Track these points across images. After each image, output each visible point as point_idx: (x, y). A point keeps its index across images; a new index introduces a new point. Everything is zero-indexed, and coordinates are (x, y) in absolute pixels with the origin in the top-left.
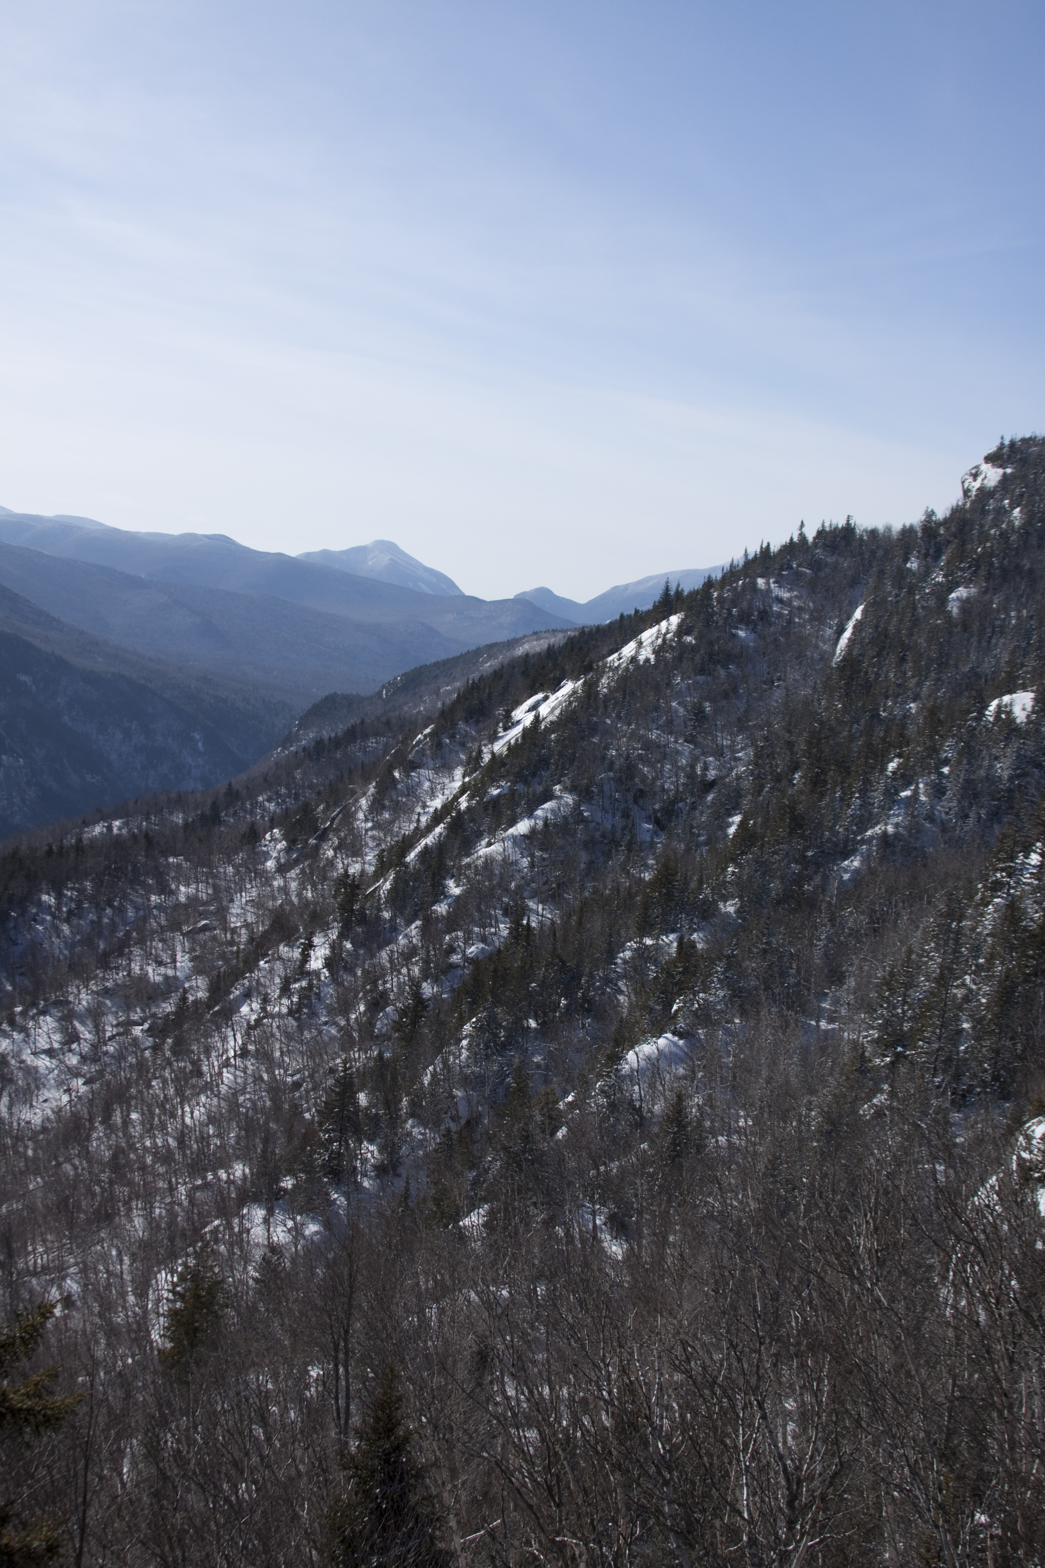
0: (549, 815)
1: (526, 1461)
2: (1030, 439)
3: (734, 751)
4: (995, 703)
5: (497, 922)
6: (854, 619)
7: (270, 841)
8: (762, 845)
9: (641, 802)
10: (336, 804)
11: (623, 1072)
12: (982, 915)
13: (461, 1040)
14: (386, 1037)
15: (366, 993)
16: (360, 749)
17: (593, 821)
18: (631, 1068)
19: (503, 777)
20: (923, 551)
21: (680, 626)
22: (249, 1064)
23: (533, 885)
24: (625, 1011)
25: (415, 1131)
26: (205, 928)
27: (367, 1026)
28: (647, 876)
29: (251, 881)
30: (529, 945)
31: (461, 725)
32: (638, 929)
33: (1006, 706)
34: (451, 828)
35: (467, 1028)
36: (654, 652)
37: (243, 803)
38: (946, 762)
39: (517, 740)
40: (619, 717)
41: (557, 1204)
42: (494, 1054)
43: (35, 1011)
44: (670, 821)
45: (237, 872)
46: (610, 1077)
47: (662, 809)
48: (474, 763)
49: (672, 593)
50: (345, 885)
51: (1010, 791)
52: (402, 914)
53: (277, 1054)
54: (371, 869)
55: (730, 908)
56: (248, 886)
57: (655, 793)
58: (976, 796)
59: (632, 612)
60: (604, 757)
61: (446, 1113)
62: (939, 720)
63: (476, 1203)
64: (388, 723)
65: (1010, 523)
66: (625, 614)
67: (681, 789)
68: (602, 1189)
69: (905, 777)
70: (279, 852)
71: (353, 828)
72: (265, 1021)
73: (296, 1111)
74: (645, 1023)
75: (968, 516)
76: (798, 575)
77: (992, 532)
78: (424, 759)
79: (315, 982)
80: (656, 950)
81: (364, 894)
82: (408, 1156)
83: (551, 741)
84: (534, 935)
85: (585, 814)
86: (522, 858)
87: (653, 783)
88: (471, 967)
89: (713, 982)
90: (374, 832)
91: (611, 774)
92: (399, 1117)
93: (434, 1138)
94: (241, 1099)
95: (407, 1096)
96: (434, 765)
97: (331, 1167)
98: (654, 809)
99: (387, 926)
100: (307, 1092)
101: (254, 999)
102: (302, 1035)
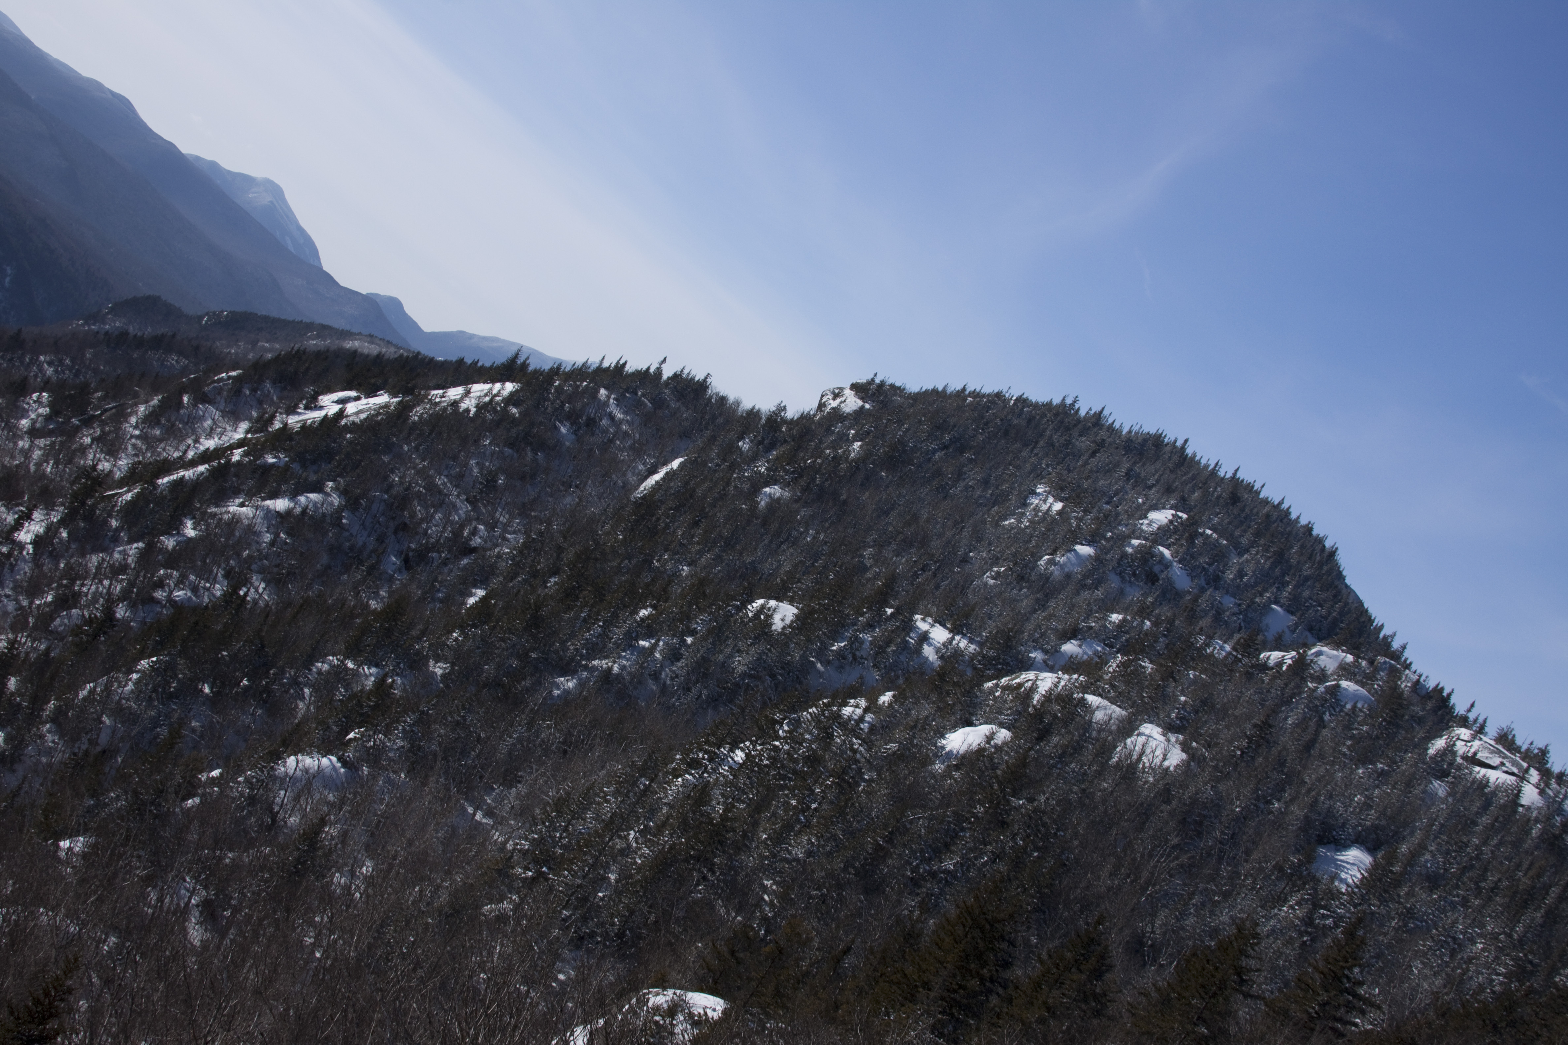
0: (311, 506)
2: (899, 388)
3: (505, 531)
4: (760, 602)
5: (215, 579)
6: (669, 467)
7: (35, 402)
8: (494, 627)
9: (400, 534)
10: (114, 399)
11: (277, 773)
12: (669, 783)
13: (132, 672)
14: (61, 637)
15: (60, 586)
16: (159, 359)
17: (348, 530)
18: (286, 772)
19: (285, 450)
20: (759, 438)
21: (512, 394)
23: (265, 562)
24: (299, 717)
25: (49, 737)
27: (46, 618)
28: (374, 605)
30: (236, 614)
31: (268, 385)
32: (346, 648)
33: (769, 609)
34: (212, 472)
35: (144, 663)
36: (477, 406)
37: (23, 354)
38: (693, 633)
39: (313, 422)
40: (417, 449)
41: (162, 867)
42: (157, 700)
44: (418, 565)
46: (262, 772)
47: (415, 550)
48: (261, 424)
49: (519, 361)
50: (88, 477)
51: (737, 685)
52: (129, 528)
54: (118, 475)
55: (438, 669)
57: (417, 533)
58: (706, 675)
59: (471, 361)
60: (386, 478)
61: (86, 733)
62: (704, 593)
63: (82, 832)
64: (197, 348)
65: (847, 452)
66: (465, 360)
67: (442, 541)
68: (210, 873)
69: (649, 629)
70: (39, 416)
71: (120, 428)
74: (316, 737)
75: (813, 427)
76: (639, 404)
77: (828, 451)
78: (218, 398)
79: (16, 553)
80: (354, 675)
81: (102, 494)
82: (31, 756)
83: (345, 439)
84: (246, 608)
85: (344, 521)
86: (267, 532)
87: (420, 523)
88: (172, 610)
89: (398, 730)
90: (139, 442)
91: (386, 496)
92: (39, 717)
93: (64, 752)
95: (56, 700)
96: (225, 408)
98: (408, 547)
99: (110, 534)
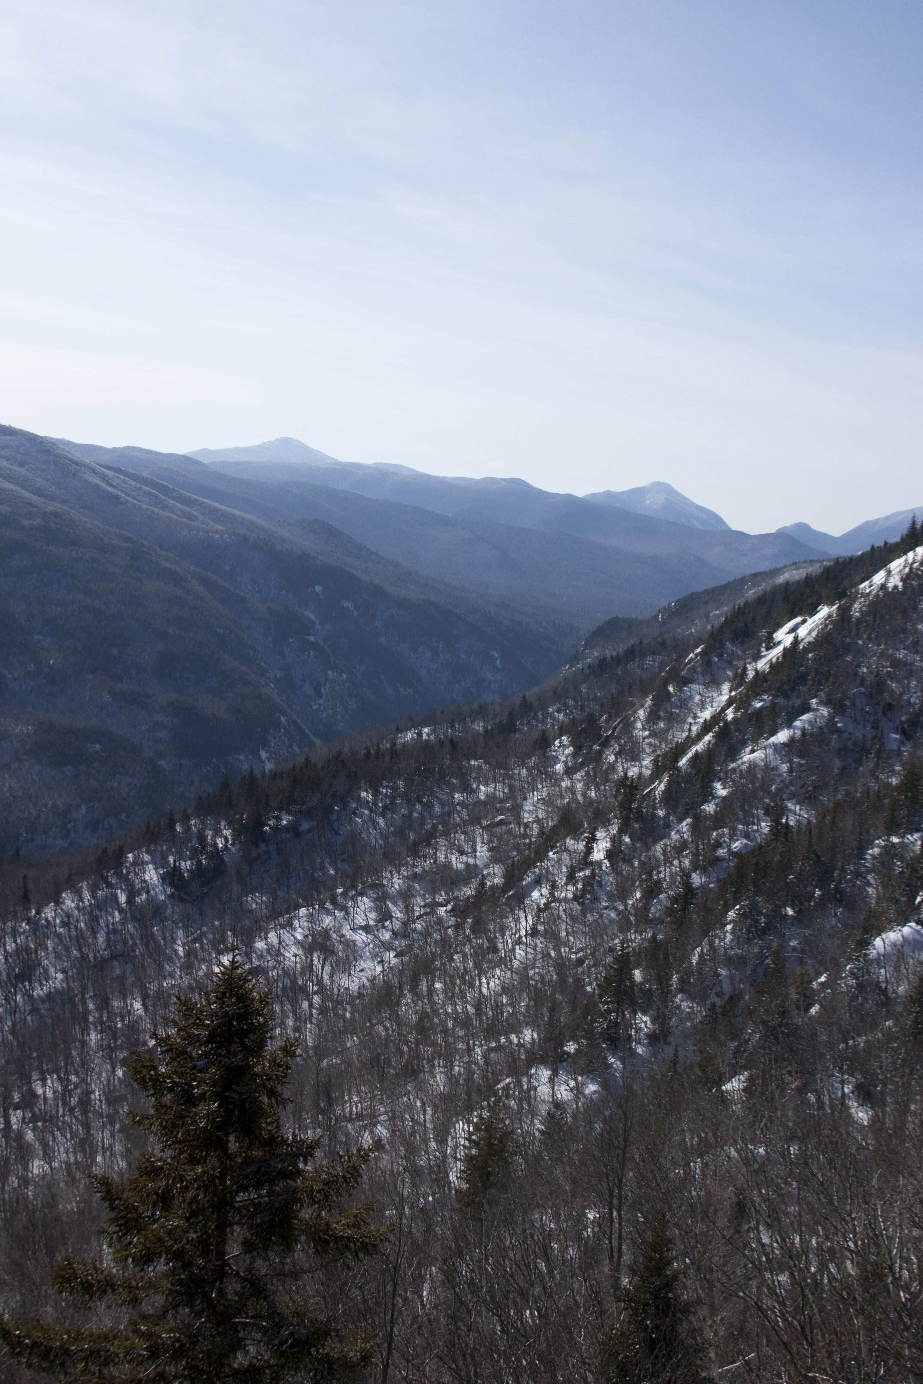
0: (807, 726)
1: (779, 1302)
5: (759, 820)
7: (559, 747)
9: (889, 714)
10: (617, 715)
11: (871, 957)
13: (725, 925)
14: (661, 921)
15: (642, 881)
16: (639, 666)
17: (845, 731)
18: (878, 953)
19: (766, 691)
22: (538, 942)
23: (792, 788)
24: (873, 901)
25: (684, 1004)
26: (501, 823)
27: (642, 911)
28: (894, 781)
29: (542, 782)
30: (787, 841)
31: (728, 645)
32: (886, 828)
34: (718, 737)
35: (731, 914)
36: (902, 580)
37: (535, 714)
39: (778, 658)
40: (869, 639)
41: (809, 1073)
42: (755, 938)
43: (354, 892)
44: (915, 732)
45: (530, 774)
46: (859, 961)
47: (908, 721)
48: (738, 680)
49: (918, 527)
50: (625, 786)
52: (674, 812)
53: (563, 934)
54: (647, 773)
56: (540, 786)
57: (902, 707)
59: (882, 544)
60: (856, 674)
61: (711, 989)
63: (738, 1071)
64: (663, 643)
66: (876, 545)
68: (850, 1061)
70: (567, 757)
71: (632, 736)
72: (553, 904)
73: (579, 984)
74: (891, 913)
78: (696, 675)
79: (597, 871)
80: (902, 847)
81: (641, 795)
82: (677, 1026)
83: (808, 659)
84: (792, 832)
85: (839, 725)
86: (782, 763)
87: (901, 697)
88: (736, 860)
90: (651, 740)
91: (863, 689)
92: (669, 992)
93: (701, 1012)
94: (531, 973)
95: (677, 973)
96: (704, 680)
97: (609, 1035)
98: (901, 721)
99: (661, 823)
100: (589, 968)
101: (544, 885)
102: (585, 917)
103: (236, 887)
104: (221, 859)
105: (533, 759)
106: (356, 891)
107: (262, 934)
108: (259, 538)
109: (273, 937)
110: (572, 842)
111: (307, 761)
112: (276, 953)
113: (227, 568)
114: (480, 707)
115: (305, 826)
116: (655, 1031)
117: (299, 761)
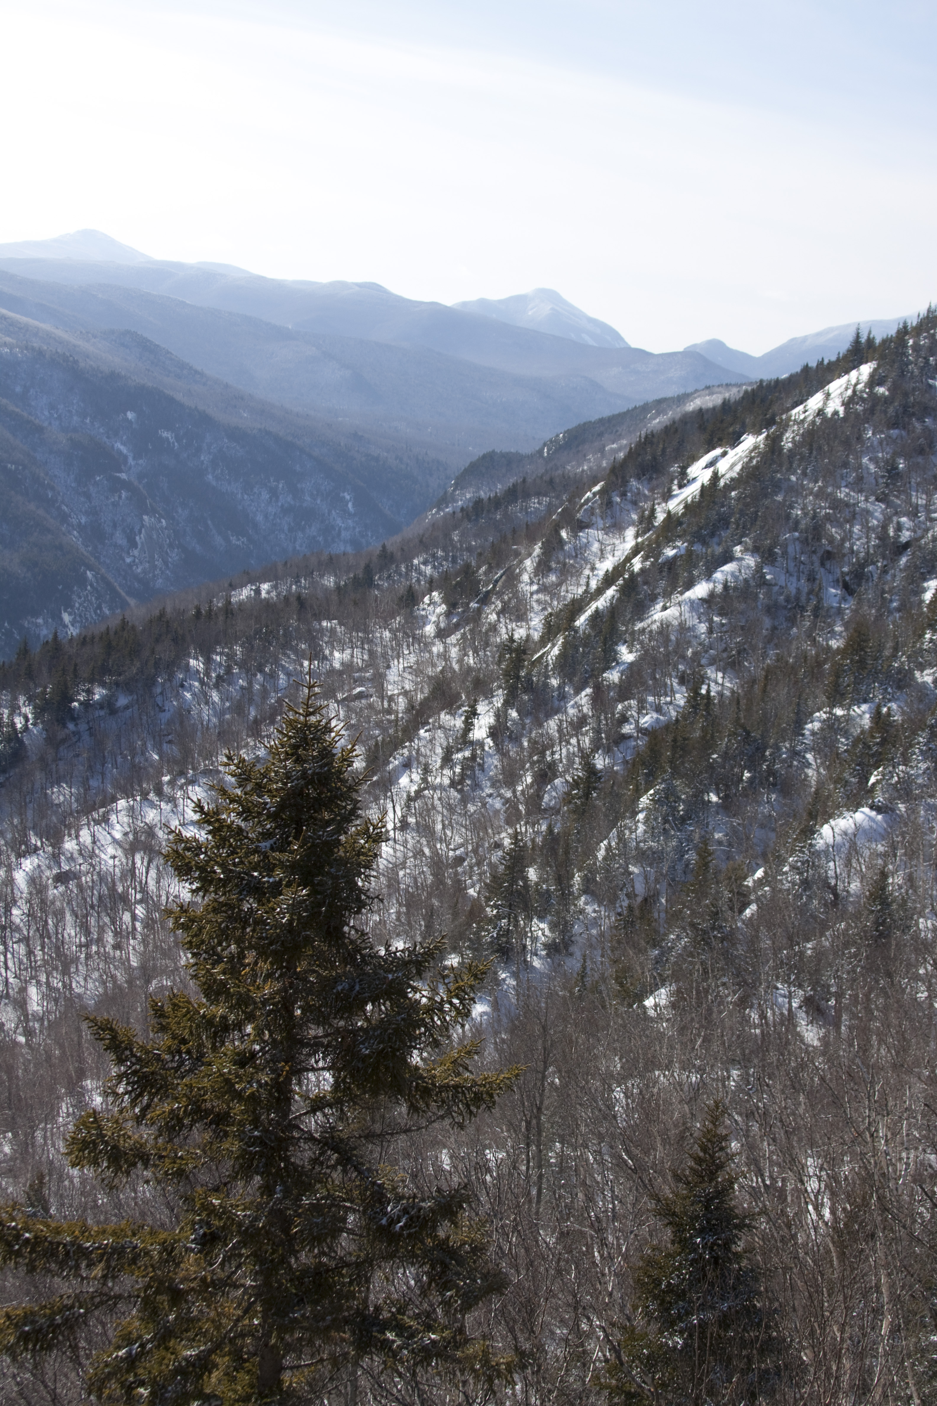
0: (729, 578)
3: (929, 512)
5: (672, 691)
7: (429, 605)
9: (828, 565)
10: (498, 566)
11: (817, 848)
13: (637, 813)
14: (555, 811)
15: (533, 763)
16: (521, 509)
17: (776, 585)
18: (826, 843)
19: (679, 537)
21: (872, 376)
22: (409, 837)
23: (711, 652)
24: (814, 784)
25: (589, 909)
26: (360, 696)
27: (534, 799)
28: (835, 644)
29: (408, 646)
30: (709, 714)
31: (634, 483)
32: (828, 698)
34: (624, 591)
35: (644, 801)
36: (844, 404)
37: (397, 566)
39: (694, 498)
40: (804, 474)
41: (750, 984)
42: (672, 828)
43: (183, 781)
44: (859, 585)
45: (395, 638)
46: (803, 853)
47: (851, 572)
48: (646, 521)
49: (863, 340)
50: (510, 650)
52: (571, 680)
53: (439, 827)
54: (536, 636)
55: (927, 677)
56: (406, 652)
57: (844, 555)
59: (816, 363)
60: (788, 516)
61: (621, 890)
63: (660, 983)
64: (551, 482)
66: (810, 365)
67: (872, 551)
68: (798, 970)
70: (438, 617)
71: (518, 591)
72: (426, 792)
73: (460, 888)
74: (840, 796)
78: (594, 519)
79: (478, 752)
80: (847, 721)
81: (530, 660)
82: (581, 933)
83: (731, 498)
84: (714, 703)
85: (768, 577)
86: (700, 622)
87: (843, 544)
88: (646, 738)
89: (915, 754)
90: (541, 596)
91: (797, 534)
92: (571, 893)
93: (609, 916)
94: (401, 873)
95: (579, 871)
96: (604, 524)
97: (499, 945)
98: (842, 572)
99: (555, 694)
100: (471, 867)
101: (414, 770)
102: (465, 807)
103: (39, 776)
104: (20, 742)
105: (398, 619)
106: (186, 778)
107: (73, 832)
108: (57, 352)
109: (85, 836)
110: (448, 717)
111: (124, 623)
112: (89, 855)
113: (18, 389)
114: (331, 558)
115: (122, 701)
116: (554, 939)
117: (114, 623)
